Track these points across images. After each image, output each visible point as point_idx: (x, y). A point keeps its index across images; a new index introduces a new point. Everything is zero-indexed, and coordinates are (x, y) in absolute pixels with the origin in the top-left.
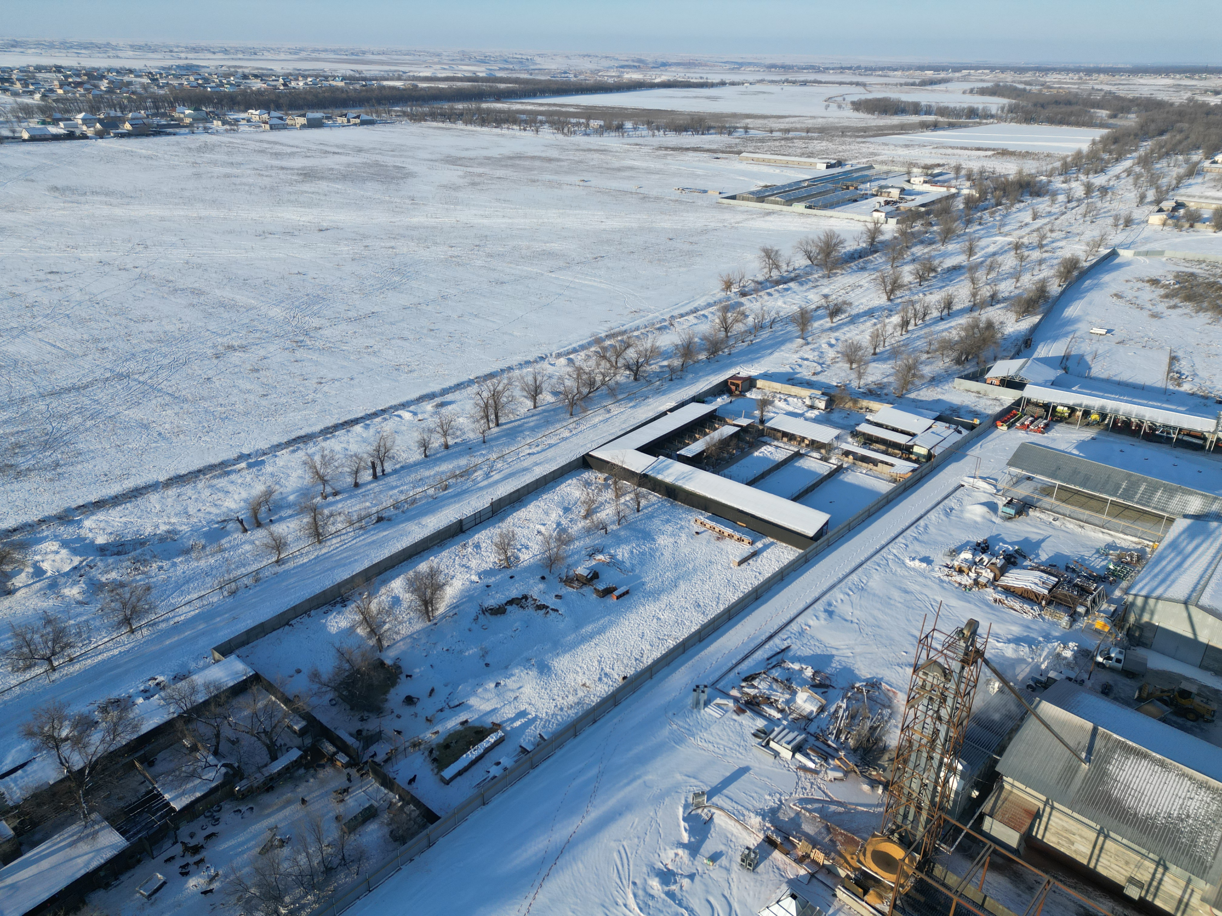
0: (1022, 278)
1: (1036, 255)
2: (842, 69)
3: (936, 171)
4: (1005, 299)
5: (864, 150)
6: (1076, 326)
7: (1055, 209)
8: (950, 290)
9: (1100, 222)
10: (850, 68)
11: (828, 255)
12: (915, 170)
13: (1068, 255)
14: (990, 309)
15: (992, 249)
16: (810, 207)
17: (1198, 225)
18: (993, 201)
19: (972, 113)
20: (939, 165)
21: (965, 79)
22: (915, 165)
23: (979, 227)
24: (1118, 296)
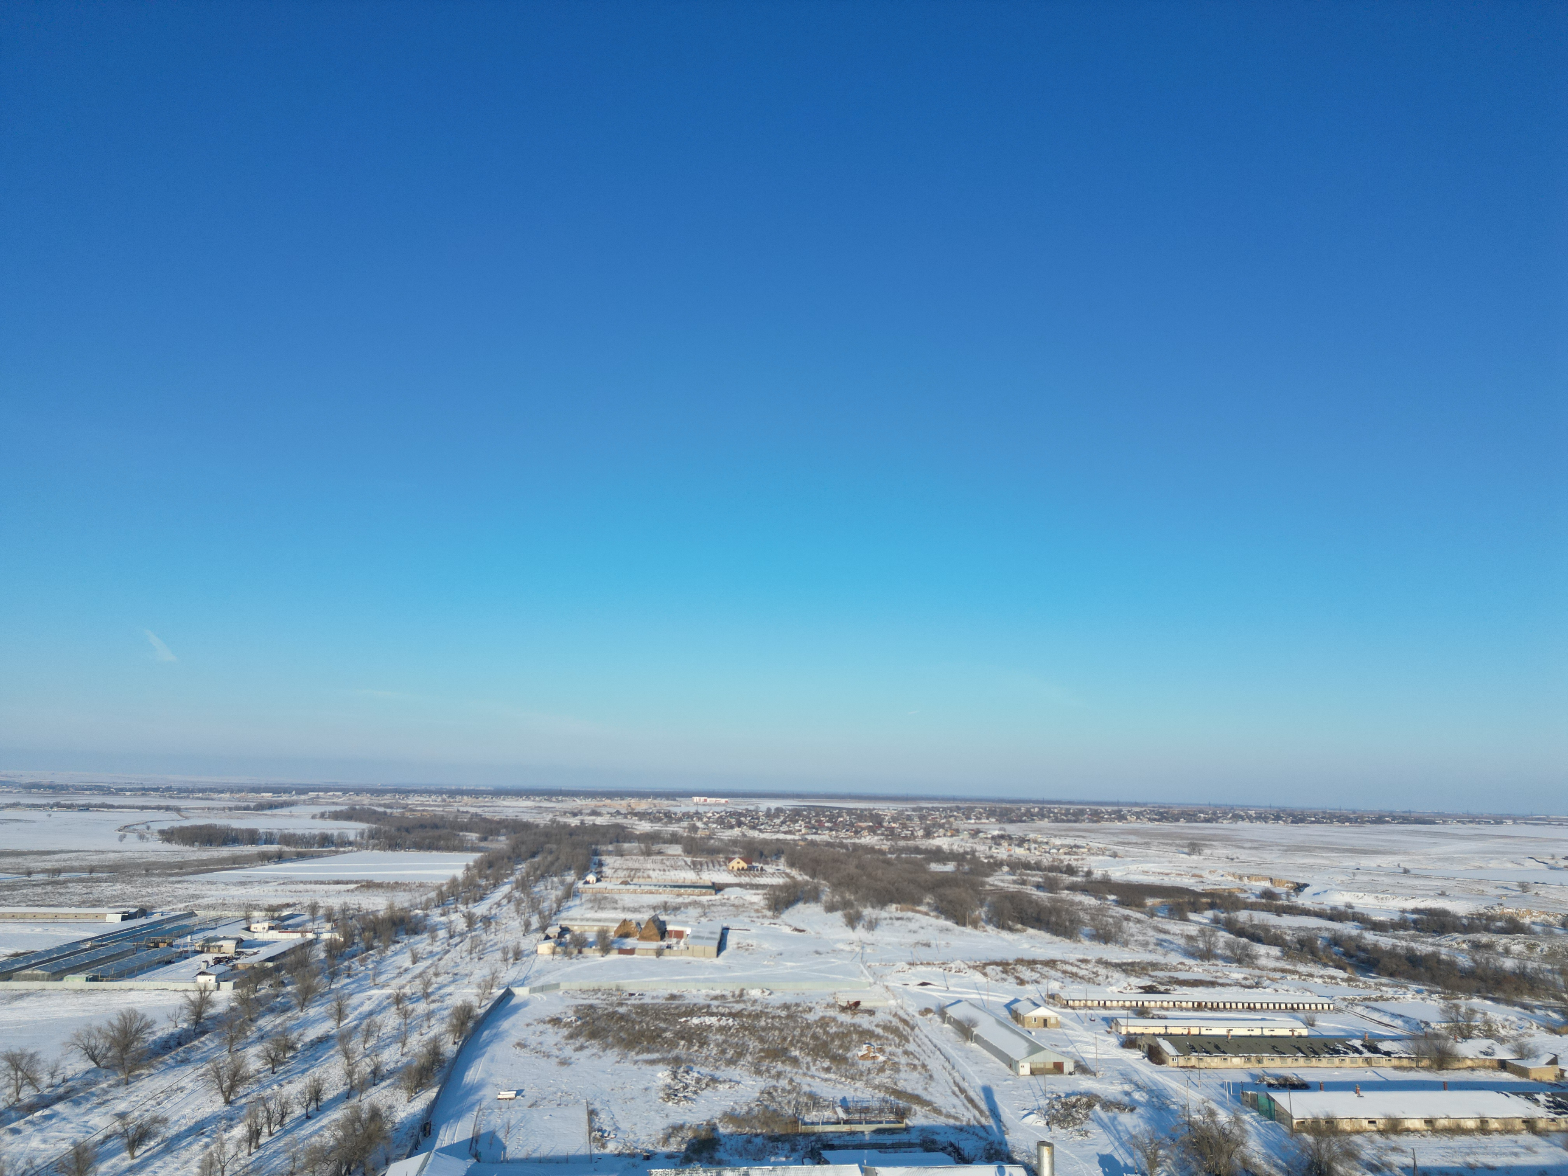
0: (409, 1040)
1: (421, 1007)
2: (145, 791)
3: (285, 913)
4: (391, 1073)
5: (180, 892)
6: (481, 1093)
7: (437, 948)
8: (317, 1072)
9: (488, 957)
10: (156, 790)
11: (125, 1048)
12: (256, 914)
13: (459, 1003)
14: (373, 1090)
15: (367, 1007)
16: (94, 979)
17: (586, 950)
18: (362, 945)
19: (325, 840)
20: (288, 905)
21: (313, 802)
22: (256, 907)
23: (348, 980)
24: (521, 1045)
